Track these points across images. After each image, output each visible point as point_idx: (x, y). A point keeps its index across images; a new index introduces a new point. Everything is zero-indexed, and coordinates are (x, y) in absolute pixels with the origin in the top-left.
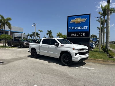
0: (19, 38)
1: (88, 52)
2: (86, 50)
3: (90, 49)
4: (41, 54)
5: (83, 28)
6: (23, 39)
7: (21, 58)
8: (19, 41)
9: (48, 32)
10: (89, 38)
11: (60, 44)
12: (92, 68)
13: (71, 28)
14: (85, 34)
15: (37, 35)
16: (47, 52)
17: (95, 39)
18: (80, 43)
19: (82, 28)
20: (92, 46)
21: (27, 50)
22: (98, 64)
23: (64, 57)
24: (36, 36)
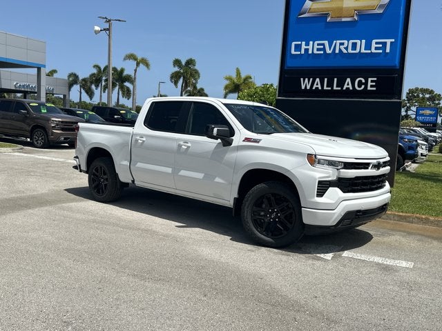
0: (25, 94)
1: (389, 178)
2: (378, 166)
3: (401, 164)
4: (138, 183)
5: (368, 46)
6: (48, 100)
7: (33, 197)
8: (25, 109)
9: (176, 69)
10: (399, 106)
11: (241, 133)
12: (404, 264)
13: (304, 47)
14: (377, 84)
15: (121, 79)
16: (169, 170)
17: (428, 112)
18: (347, 129)
19: (361, 46)
20: (411, 148)
21: (66, 158)
22: (435, 243)
23: (258, 203)
24: (114, 86)
